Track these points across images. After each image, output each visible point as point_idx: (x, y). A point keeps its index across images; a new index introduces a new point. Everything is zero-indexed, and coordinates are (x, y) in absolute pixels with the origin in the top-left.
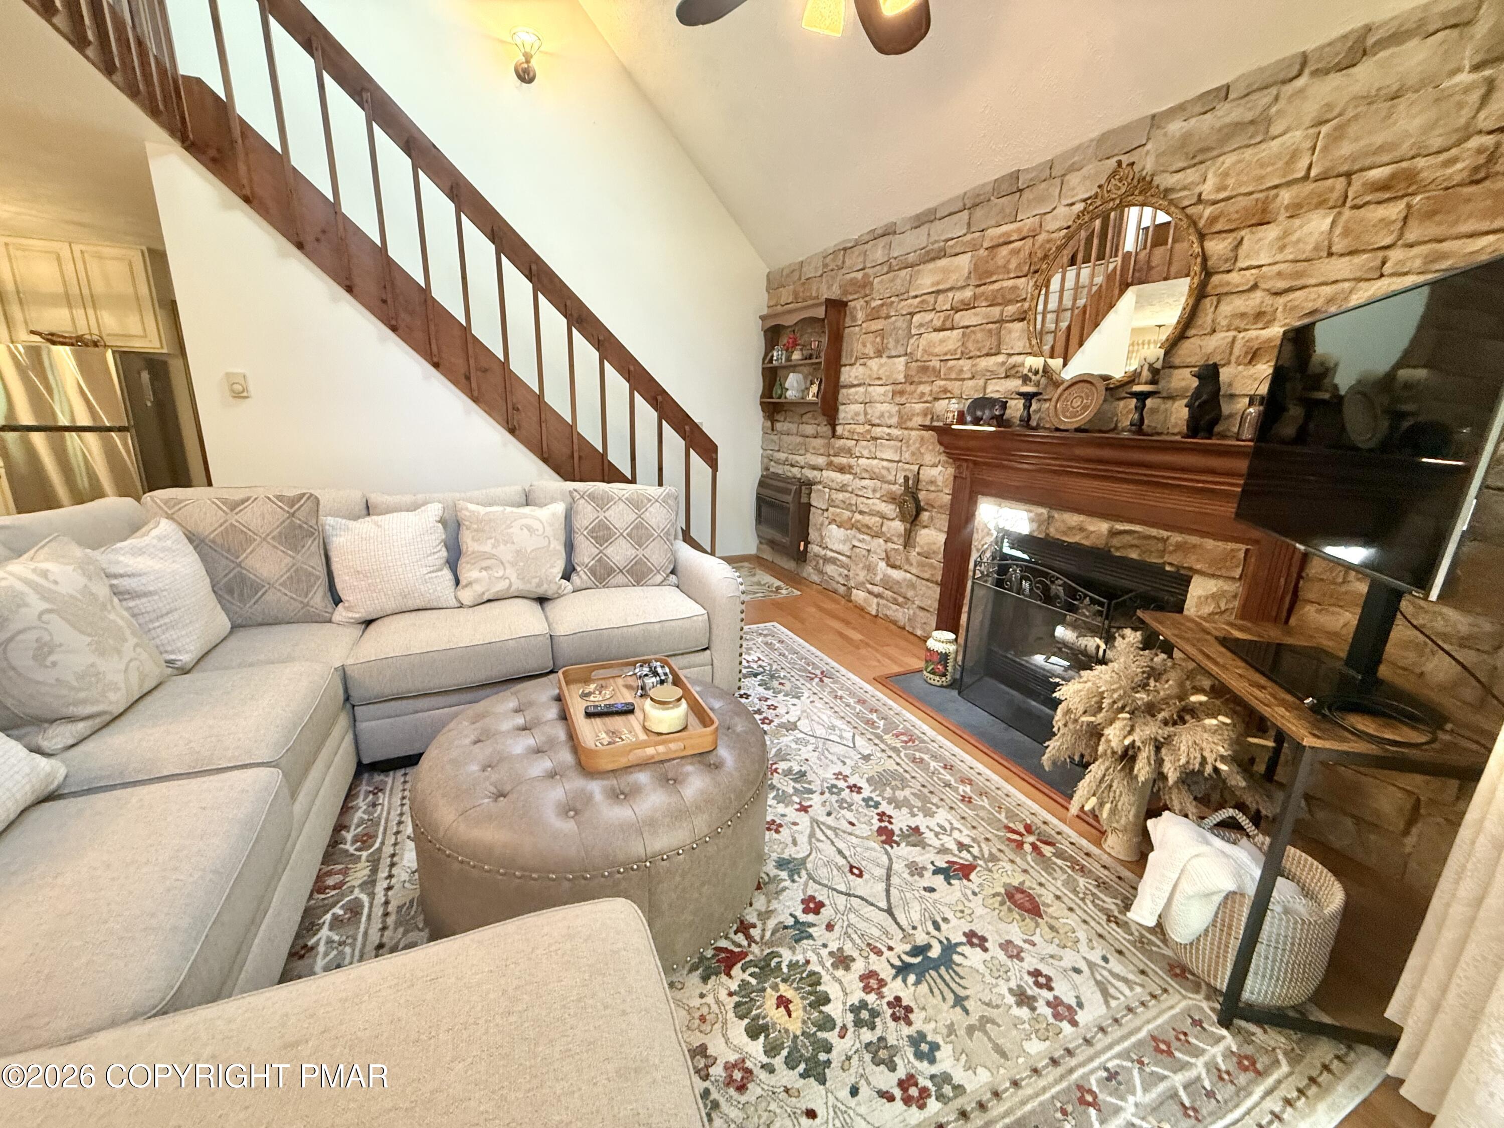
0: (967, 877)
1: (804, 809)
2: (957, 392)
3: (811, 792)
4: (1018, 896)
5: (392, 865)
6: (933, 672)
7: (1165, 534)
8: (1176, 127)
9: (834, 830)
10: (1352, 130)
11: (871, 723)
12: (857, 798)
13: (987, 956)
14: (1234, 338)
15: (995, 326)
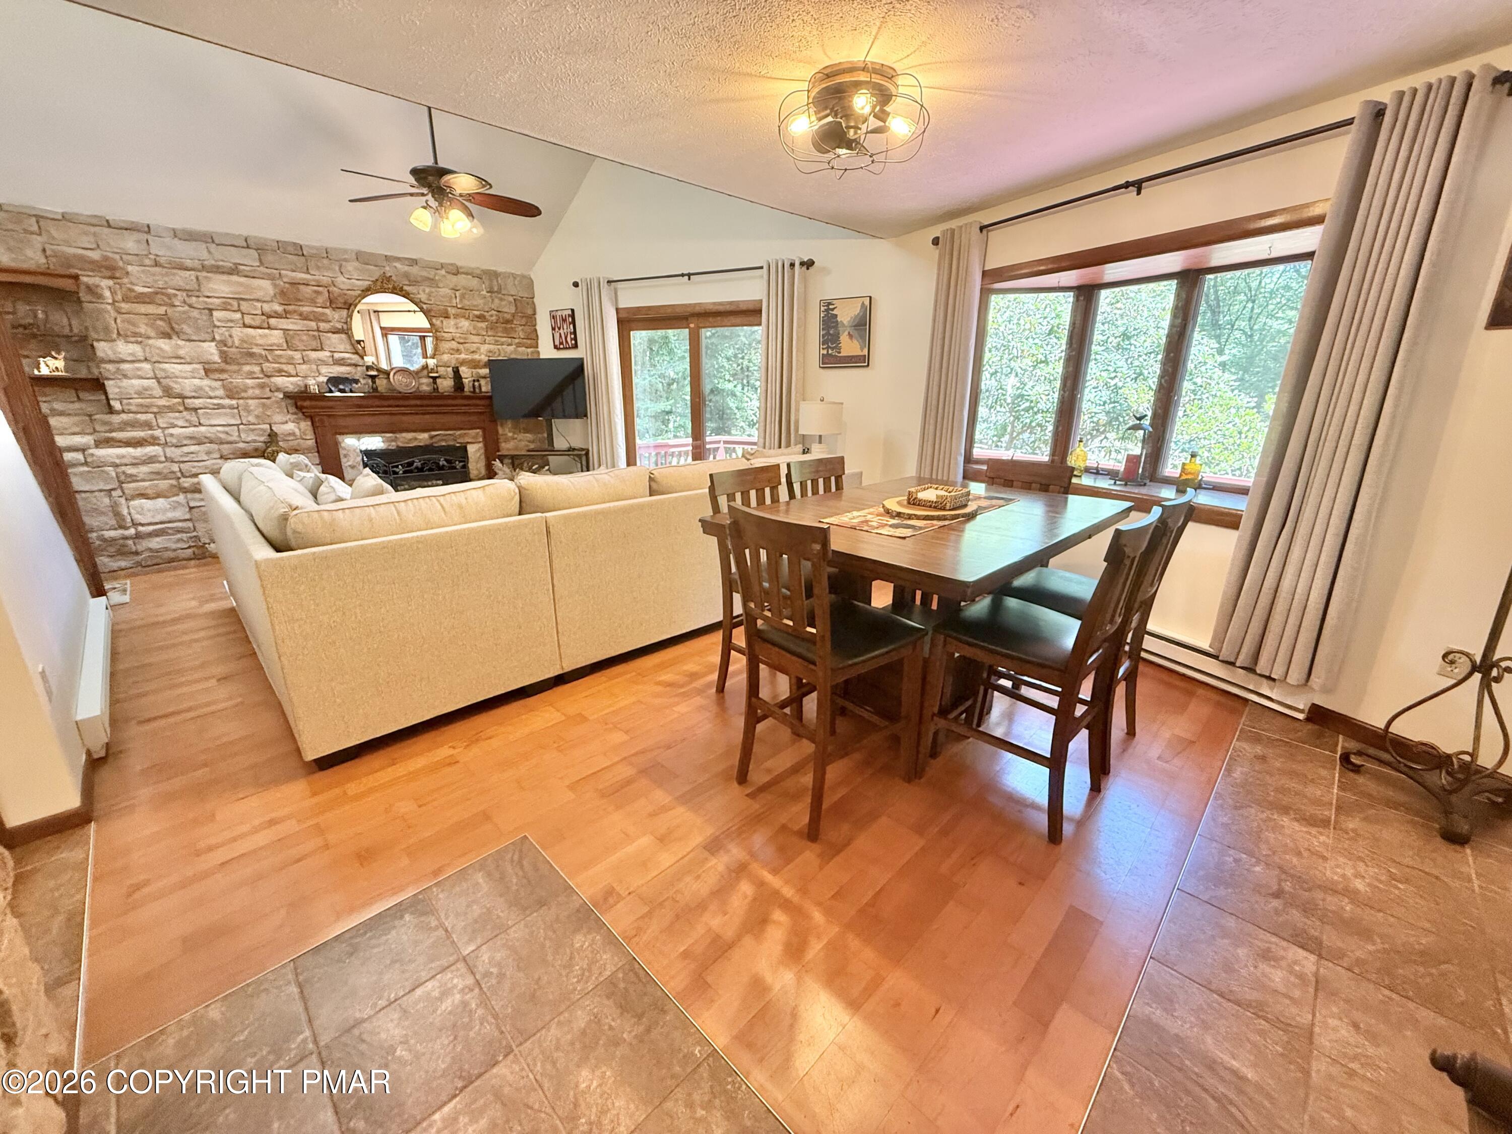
2: (293, 372)
7: (452, 432)
15: (316, 333)
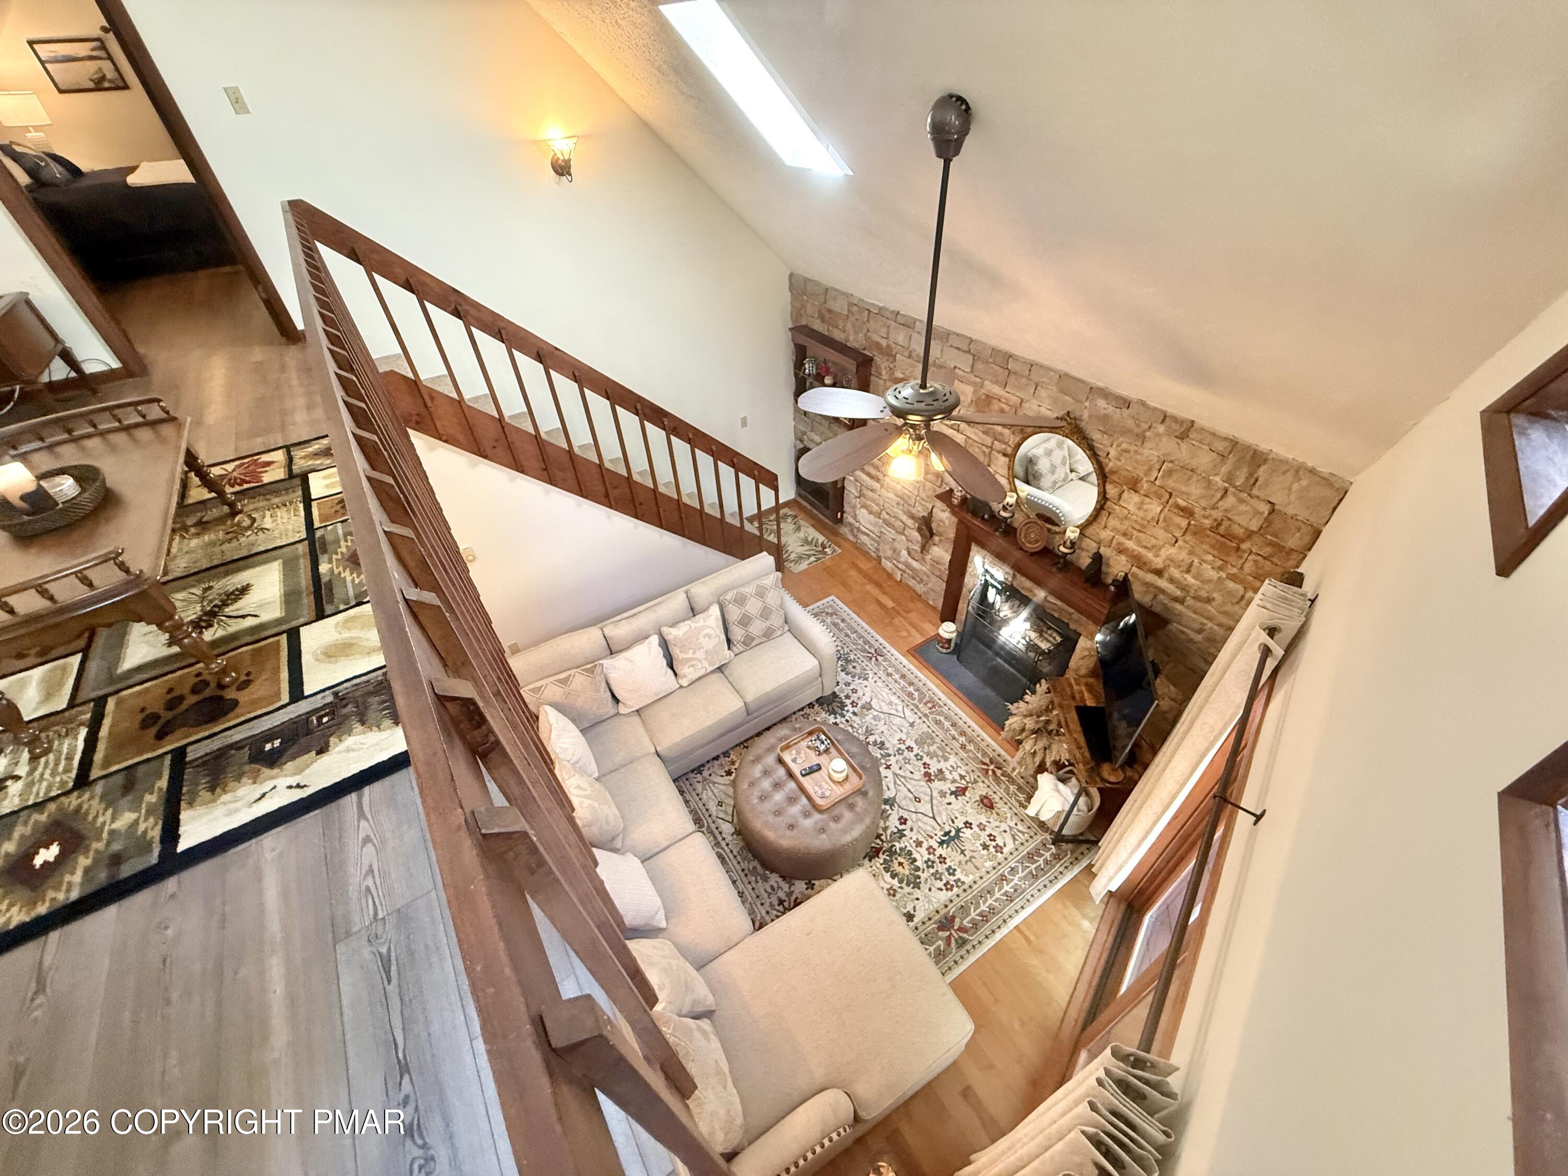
0: (964, 794)
1: (888, 767)
3: (890, 755)
4: (985, 801)
5: (721, 833)
6: (942, 647)
7: (1072, 610)
8: (1102, 403)
9: (904, 777)
10: (1175, 476)
11: (910, 695)
12: (912, 755)
13: (972, 831)
14: (1114, 537)
15: (987, 451)
